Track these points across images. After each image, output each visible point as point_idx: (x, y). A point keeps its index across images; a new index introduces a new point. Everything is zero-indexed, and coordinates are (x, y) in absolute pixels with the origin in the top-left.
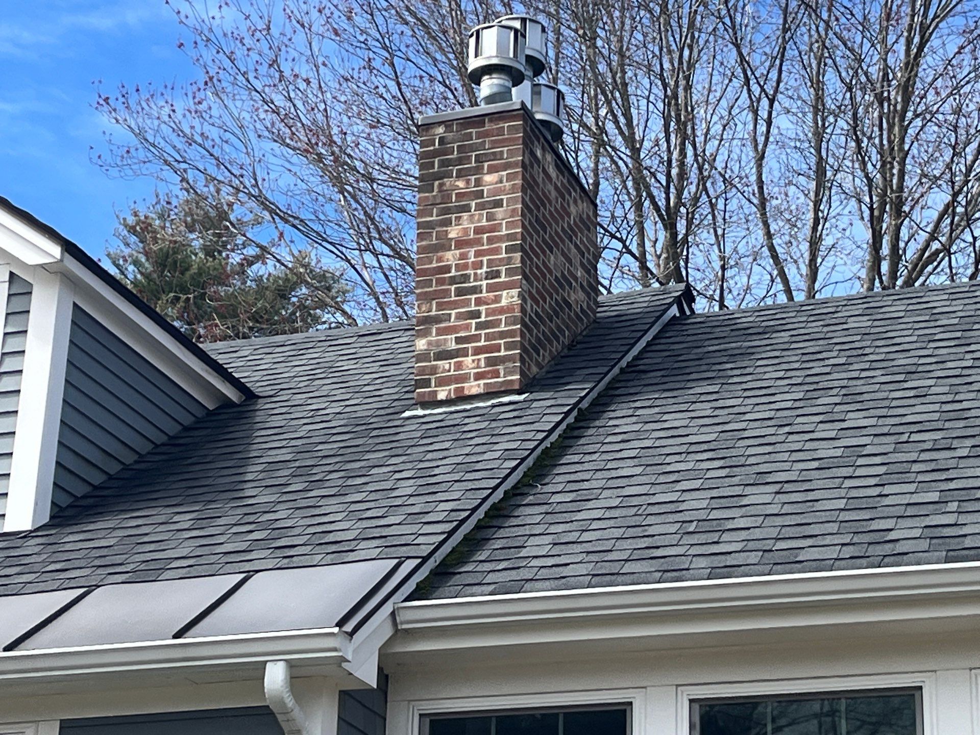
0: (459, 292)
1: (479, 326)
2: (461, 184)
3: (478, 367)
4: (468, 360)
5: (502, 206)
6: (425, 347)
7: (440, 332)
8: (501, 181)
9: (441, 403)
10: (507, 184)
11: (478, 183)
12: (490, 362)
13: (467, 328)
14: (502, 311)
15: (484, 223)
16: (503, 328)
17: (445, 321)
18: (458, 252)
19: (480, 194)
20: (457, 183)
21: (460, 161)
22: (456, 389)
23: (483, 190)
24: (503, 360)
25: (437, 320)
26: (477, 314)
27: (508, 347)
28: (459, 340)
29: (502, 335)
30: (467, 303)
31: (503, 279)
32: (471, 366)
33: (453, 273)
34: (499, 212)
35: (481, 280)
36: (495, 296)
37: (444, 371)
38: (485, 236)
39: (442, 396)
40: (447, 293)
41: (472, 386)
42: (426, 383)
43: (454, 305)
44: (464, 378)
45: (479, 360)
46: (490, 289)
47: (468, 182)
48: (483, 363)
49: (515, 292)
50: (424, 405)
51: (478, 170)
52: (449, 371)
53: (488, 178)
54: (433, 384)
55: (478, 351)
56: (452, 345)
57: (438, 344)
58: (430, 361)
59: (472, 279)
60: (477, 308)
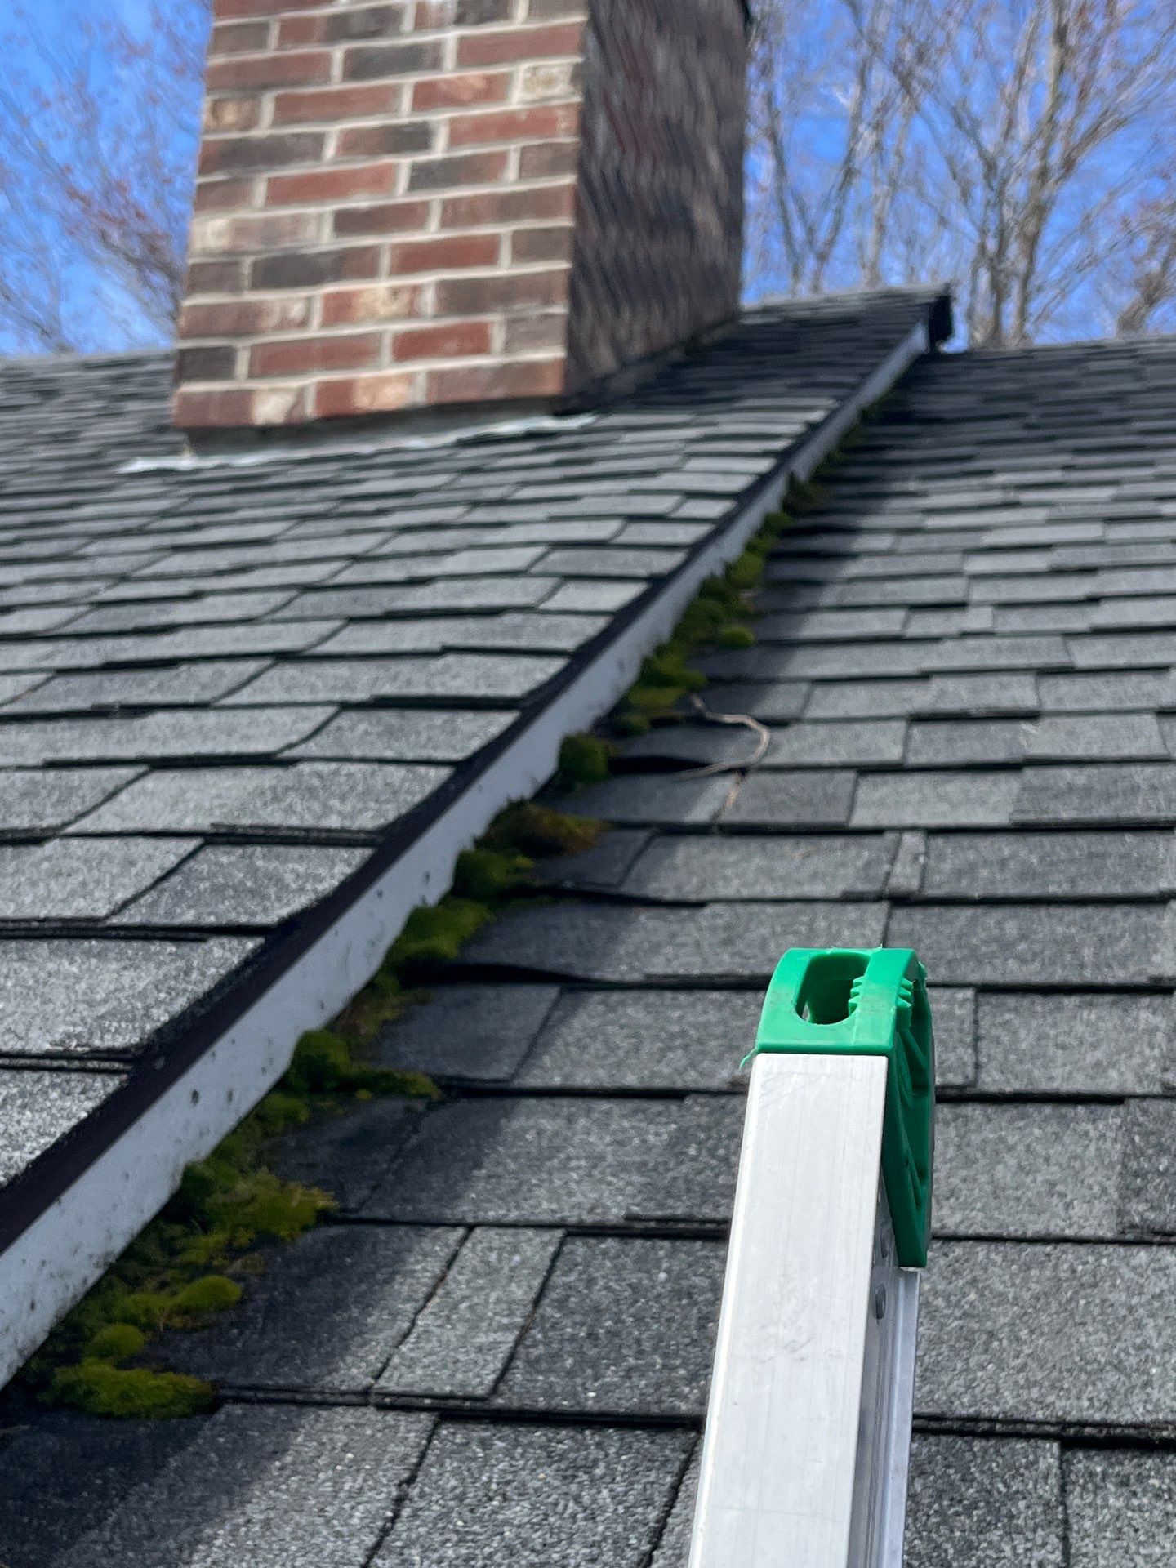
0: (358, 67)
1: (423, 177)
3: (412, 313)
4: (377, 290)
6: (222, 243)
7: (281, 193)
9: (267, 435)
12: (459, 298)
13: (381, 180)
14: (508, 127)
16: (510, 182)
17: (302, 156)
22: (326, 390)
24: (504, 293)
25: (273, 153)
26: (418, 138)
27: (528, 246)
28: (346, 222)
29: (507, 207)
30: (383, 101)
31: (519, 21)
32: (383, 311)
35: (440, 25)
36: (490, 80)
37: (285, 324)
39: (270, 407)
40: (315, 67)
41: (386, 381)
42: (216, 363)
43: (339, 105)
44: (357, 352)
45: (416, 290)
46: (470, 53)
48: (429, 300)
49: (560, 66)
50: (204, 438)
52: (304, 323)
54: (242, 365)
55: (413, 260)
56: (323, 239)
57: (270, 231)
58: (236, 289)
59: (408, 24)
60: (419, 118)
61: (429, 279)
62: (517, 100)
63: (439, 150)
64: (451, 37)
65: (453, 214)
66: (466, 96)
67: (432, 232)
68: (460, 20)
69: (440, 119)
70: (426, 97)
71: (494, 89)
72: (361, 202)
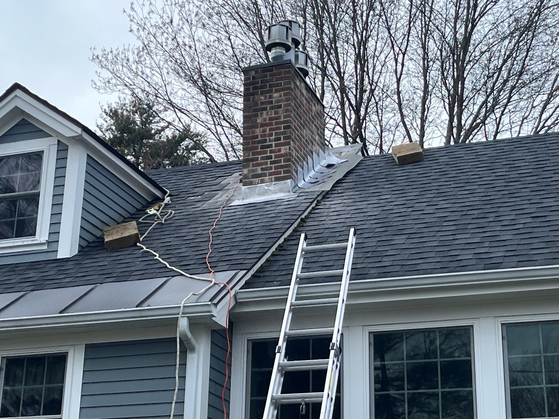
0: (262, 147)
2: (262, 98)
3: (271, 181)
4: (267, 178)
5: (281, 108)
8: (281, 96)
10: (284, 98)
11: (271, 97)
12: (277, 179)
14: (282, 156)
15: (273, 116)
16: (282, 163)
17: (256, 161)
18: (262, 129)
19: (271, 102)
20: (261, 97)
21: (262, 87)
23: (272, 101)
24: (282, 178)
25: (252, 160)
26: (270, 157)
27: (285, 172)
29: (282, 167)
30: (266, 152)
31: (282, 141)
32: (268, 181)
33: (260, 138)
34: (280, 110)
35: (272, 142)
37: (256, 183)
38: (274, 121)
46: (276, 145)
47: (266, 97)
48: (273, 179)
49: (288, 147)
51: (270, 91)
52: (258, 183)
53: (275, 95)
57: (253, 171)
58: (249, 179)
59: (268, 141)
60: (270, 155)
61: (273, 177)
62: (283, 152)
63: (273, 160)
64: (274, 143)
65: (276, 168)
66: (276, 151)
67: (273, 170)
68: (274, 141)
69: (273, 155)
70: (271, 152)
71: (280, 150)
72: (264, 167)
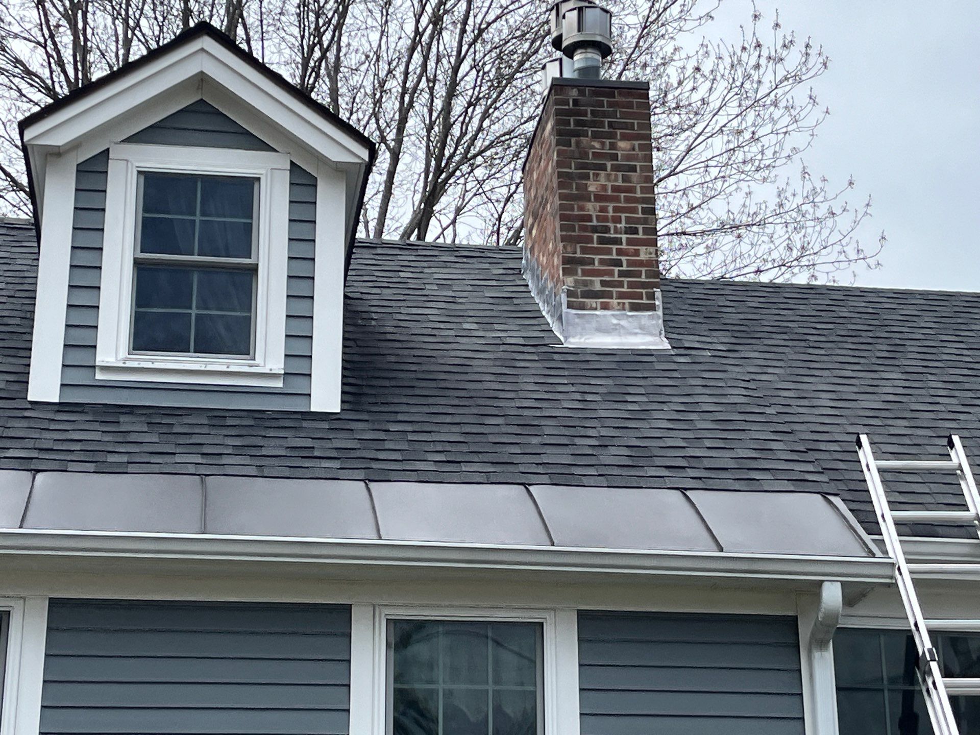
0: (601, 241)
1: (621, 274)
2: (596, 145)
3: (623, 310)
4: (614, 302)
5: (636, 172)
6: (573, 284)
7: (585, 273)
8: (634, 149)
10: (640, 153)
11: (613, 146)
12: (634, 307)
13: (611, 273)
14: (641, 264)
15: (620, 183)
16: (643, 279)
17: (589, 264)
18: (598, 205)
19: (615, 157)
20: (593, 143)
21: (593, 124)
23: (617, 154)
24: (646, 307)
25: (582, 262)
26: (619, 263)
28: (603, 283)
29: (644, 285)
30: (609, 252)
31: (641, 236)
33: (595, 223)
34: (634, 177)
35: (621, 234)
36: (635, 250)
37: (592, 308)
38: (622, 195)
40: (589, 239)
43: (597, 251)
46: (630, 242)
47: (603, 144)
48: (627, 307)
49: (652, 249)
51: (612, 135)
52: (596, 309)
53: (622, 144)
55: (621, 296)
56: (598, 287)
57: (584, 283)
61: (626, 301)
62: (643, 257)
63: (625, 267)
64: (624, 237)
65: (631, 285)
66: (630, 254)
67: (625, 289)
68: (625, 233)
69: (624, 259)
70: (620, 252)
71: (637, 253)
72: (607, 278)
